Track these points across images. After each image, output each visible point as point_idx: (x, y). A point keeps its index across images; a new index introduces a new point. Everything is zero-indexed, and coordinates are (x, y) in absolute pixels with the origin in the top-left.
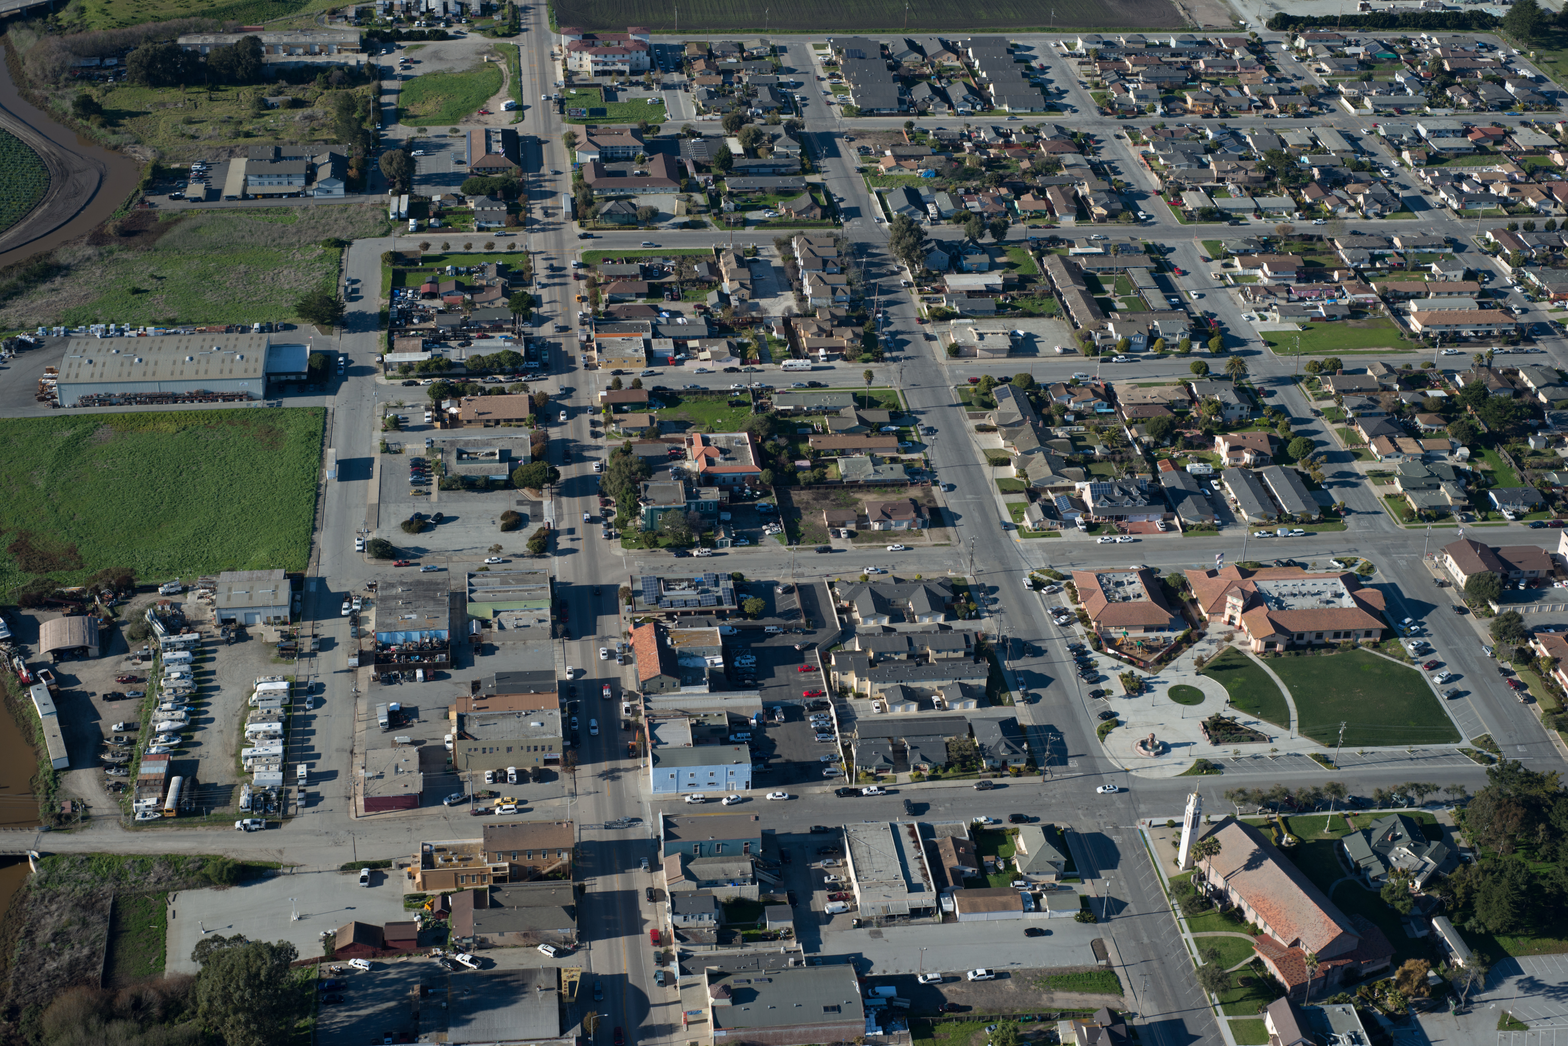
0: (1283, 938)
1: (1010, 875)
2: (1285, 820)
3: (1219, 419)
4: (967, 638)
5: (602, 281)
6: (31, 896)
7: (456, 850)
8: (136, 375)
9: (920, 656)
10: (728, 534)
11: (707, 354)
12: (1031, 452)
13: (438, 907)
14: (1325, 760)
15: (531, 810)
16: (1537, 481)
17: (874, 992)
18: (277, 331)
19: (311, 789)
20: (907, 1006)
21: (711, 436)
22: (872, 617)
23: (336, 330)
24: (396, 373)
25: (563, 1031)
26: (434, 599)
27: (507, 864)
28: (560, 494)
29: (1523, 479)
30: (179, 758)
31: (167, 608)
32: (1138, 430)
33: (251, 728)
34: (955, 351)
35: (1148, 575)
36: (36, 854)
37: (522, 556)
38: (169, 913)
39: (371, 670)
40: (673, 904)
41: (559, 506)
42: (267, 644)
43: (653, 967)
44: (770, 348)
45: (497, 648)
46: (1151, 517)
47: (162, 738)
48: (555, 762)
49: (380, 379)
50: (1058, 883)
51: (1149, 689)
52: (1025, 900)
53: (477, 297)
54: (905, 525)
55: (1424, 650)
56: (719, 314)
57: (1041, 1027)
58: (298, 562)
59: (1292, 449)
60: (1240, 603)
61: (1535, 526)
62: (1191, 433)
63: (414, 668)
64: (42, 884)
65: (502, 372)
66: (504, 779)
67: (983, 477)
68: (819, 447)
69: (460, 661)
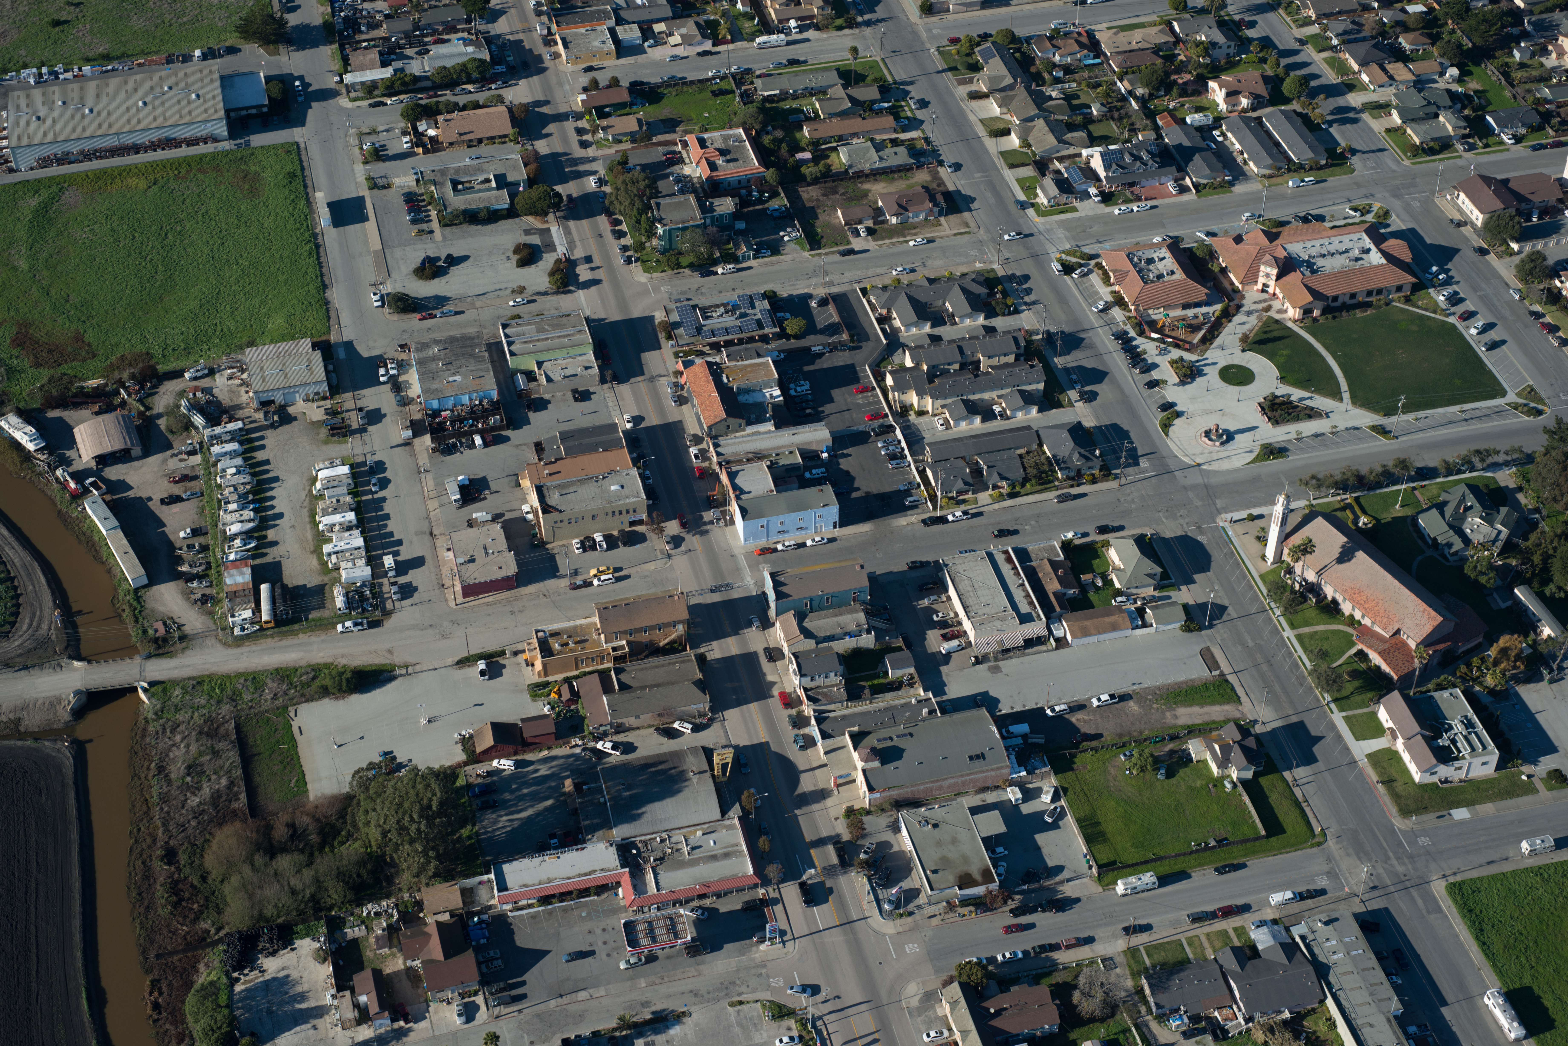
0: (1384, 629)
1: (1110, 591)
2: (1357, 499)
3: (1208, 60)
4: (1015, 339)
6: (151, 729)
7: (571, 633)
8: (92, 130)
9: (972, 363)
10: (749, 247)
11: (676, 39)
12: (1031, 119)
13: (566, 695)
14: (1382, 431)
15: (627, 577)
16: (1530, 99)
17: (1008, 732)
18: (221, 56)
19: (402, 580)
20: (1042, 741)
21: (706, 136)
22: (915, 325)
23: (282, 48)
24: (360, 94)
25: (724, 813)
26: (473, 356)
27: (624, 642)
28: (566, 218)
29: (1515, 97)
30: (258, 561)
31: (199, 394)
32: (1129, 81)
33: (325, 521)
34: (928, 8)
35: (1175, 246)
36: (146, 685)
37: (545, 294)
38: (296, 730)
39: (427, 441)
40: (799, 665)
41: (568, 232)
42: (313, 423)
43: (790, 733)
44: (739, 23)
45: (549, 402)
46: (1163, 180)
47: (237, 542)
48: (640, 522)
49: (344, 102)
50: (1156, 594)
51: (1200, 373)
52: (1132, 620)
54: (922, 216)
55: (1455, 300)
57: (1172, 746)
58: (320, 326)
59: (1288, 87)
60: (1274, 272)
61: (1535, 148)
62: (1183, 78)
63: (470, 434)
64: (158, 715)
65: (470, 81)
66: (593, 547)
67: (986, 151)
68: (818, 135)
69: (516, 422)
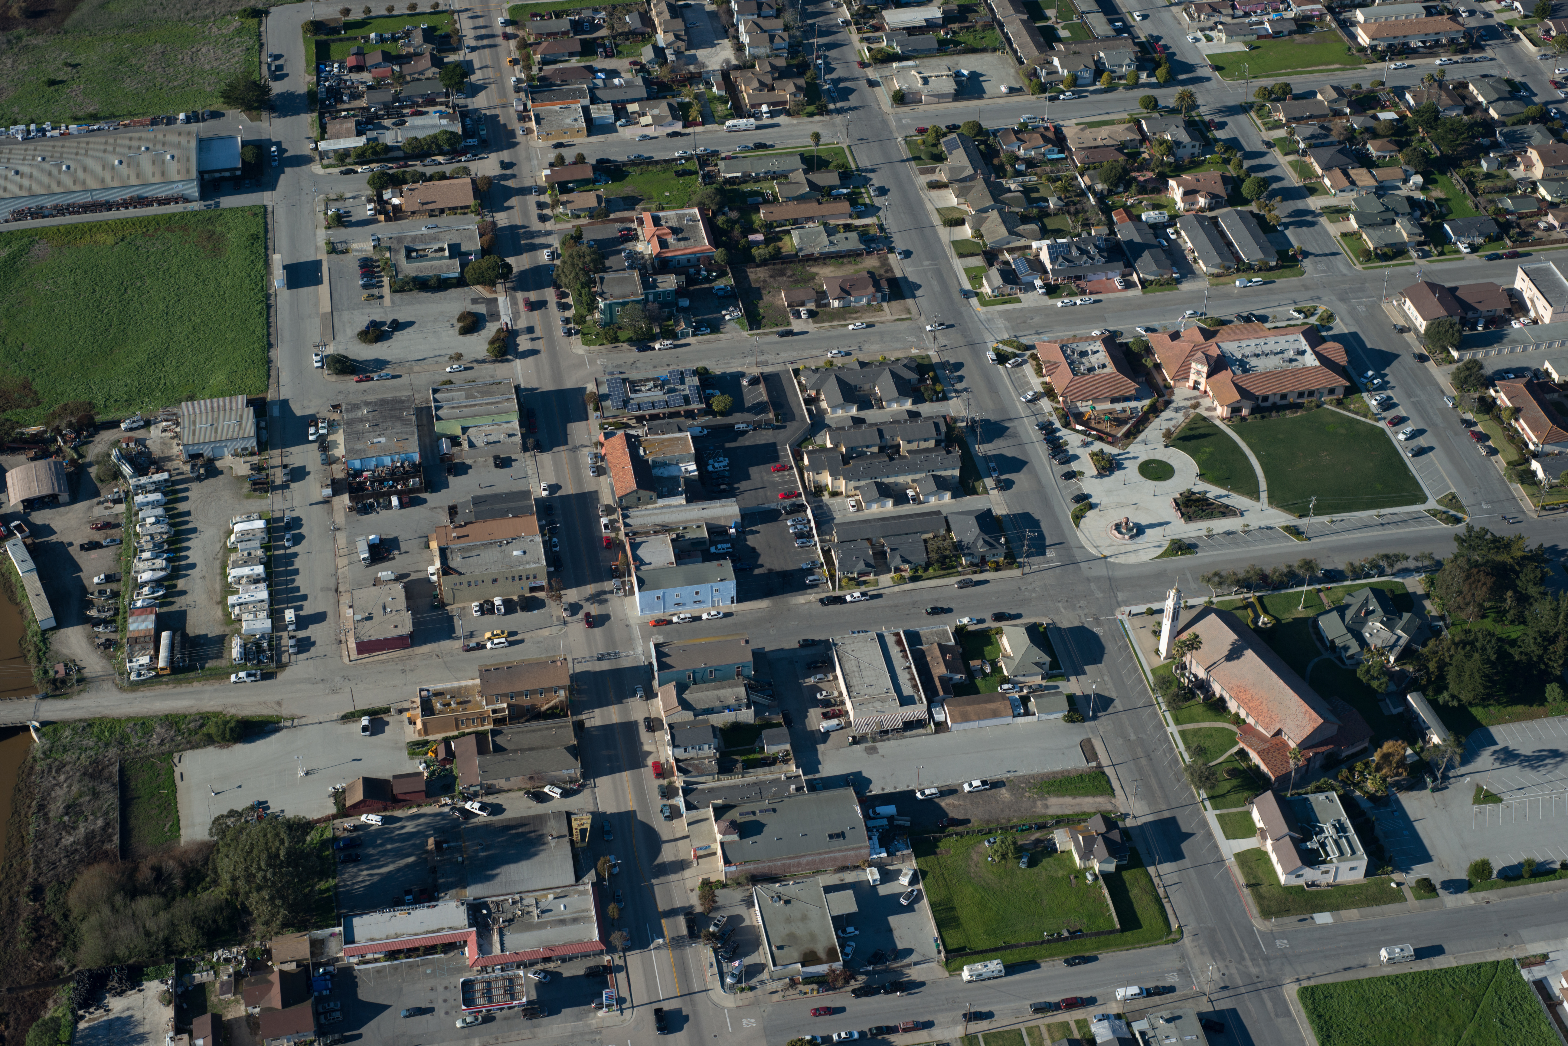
0: (1266, 729)
1: (997, 678)
2: (1260, 599)
3: (1172, 159)
5: (532, 40)
6: (38, 768)
7: (455, 693)
8: (67, 186)
9: (892, 447)
10: (689, 324)
11: (647, 119)
13: (442, 754)
14: (1295, 531)
15: (521, 641)
16: (1491, 209)
17: (874, 812)
18: (204, 120)
19: (301, 634)
20: (908, 824)
21: (661, 214)
22: (842, 407)
23: (264, 115)
24: (332, 161)
25: (578, 877)
26: (400, 419)
27: (504, 705)
28: (514, 289)
29: (1477, 207)
30: (165, 609)
31: (132, 445)
32: (1090, 177)
33: (234, 573)
34: (900, 98)
35: (1111, 341)
36: (37, 724)
37: (483, 361)
38: (177, 776)
39: (345, 500)
40: (673, 736)
41: (514, 302)
42: (238, 478)
43: (658, 802)
44: (712, 106)
45: (470, 467)
46: (1110, 275)
47: (146, 590)
48: (541, 588)
49: (317, 168)
50: (1044, 683)
51: (1120, 467)
52: (1014, 707)
53: (406, 69)
54: (864, 301)
55: (1387, 405)
56: (656, 70)
57: (1037, 835)
58: (258, 384)
59: (1247, 188)
60: (1205, 369)
61: (1490, 258)
62: (1144, 176)
63: (389, 495)
64: (47, 754)
65: (441, 153)
66: (491, 611)
67: (939, 240)
68: (772, 218)
69: (434, 484)
